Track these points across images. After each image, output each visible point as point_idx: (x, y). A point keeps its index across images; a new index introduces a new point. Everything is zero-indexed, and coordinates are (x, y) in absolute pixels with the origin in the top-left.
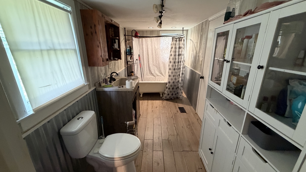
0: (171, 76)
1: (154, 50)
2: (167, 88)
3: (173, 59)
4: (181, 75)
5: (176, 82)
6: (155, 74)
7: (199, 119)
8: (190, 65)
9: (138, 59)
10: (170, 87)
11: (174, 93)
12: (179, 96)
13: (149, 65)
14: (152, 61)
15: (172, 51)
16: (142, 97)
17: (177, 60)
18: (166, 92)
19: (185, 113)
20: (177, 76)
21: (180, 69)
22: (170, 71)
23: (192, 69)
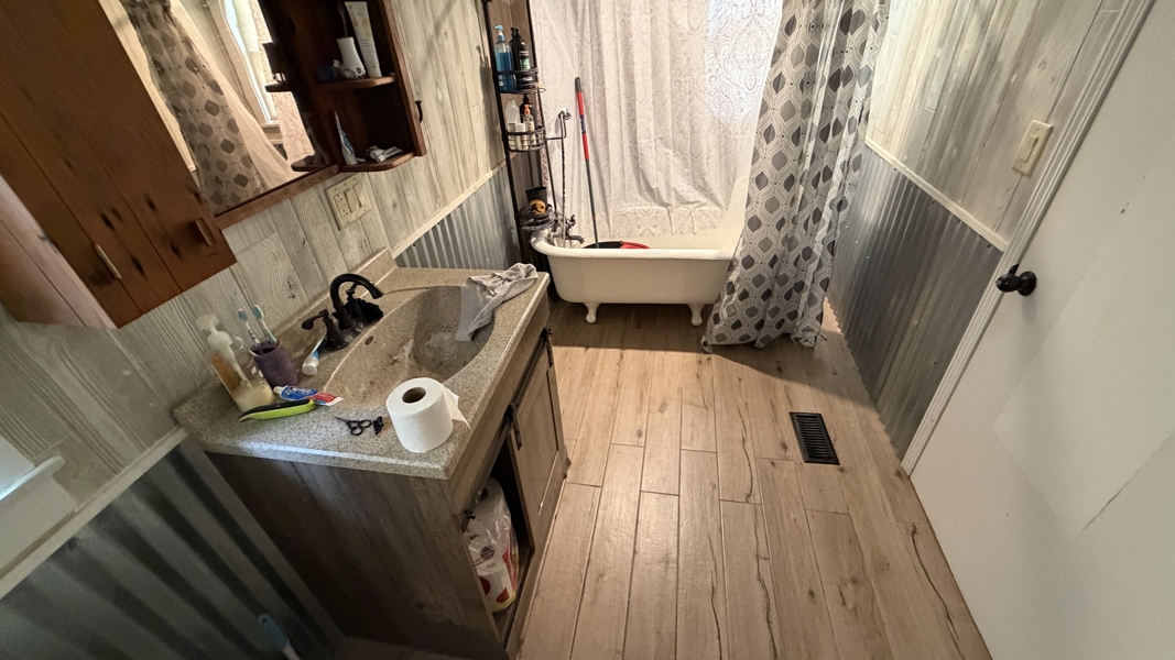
0: (763, 228)
1: (664, 42)
2: (731, 289)
3: (789, 111)
4: (827, 214)
5: (792, 261)
6: (669, 195)
7: (921, 527)
8: (898, 140)
9: (573, 111)
10: (750, 286)
11: (768, 318)
12: (799, 334)
13: (634, 142)
14: (651, 114)
15: (789, 51)
16: (595, 322)
17: (816, 119)
18: (724, 313)
19: (831, 467)
20: (800, 227)
21: (828, 174)
22: (761, 195)
23: (912, 175)
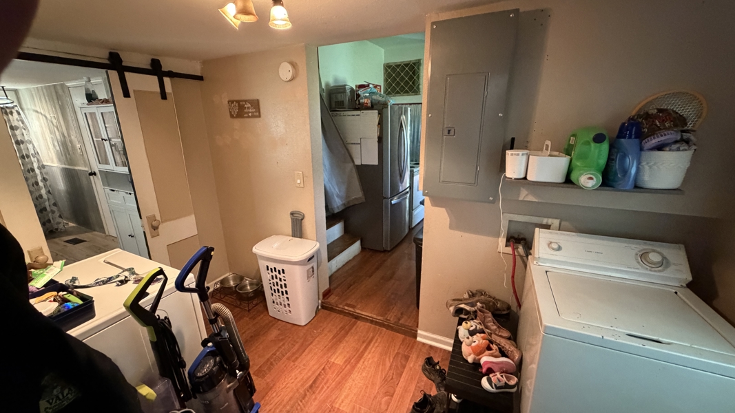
4: (41, 183)
8: (56, 160)
21: (33, 170)
23: (64, 166)
